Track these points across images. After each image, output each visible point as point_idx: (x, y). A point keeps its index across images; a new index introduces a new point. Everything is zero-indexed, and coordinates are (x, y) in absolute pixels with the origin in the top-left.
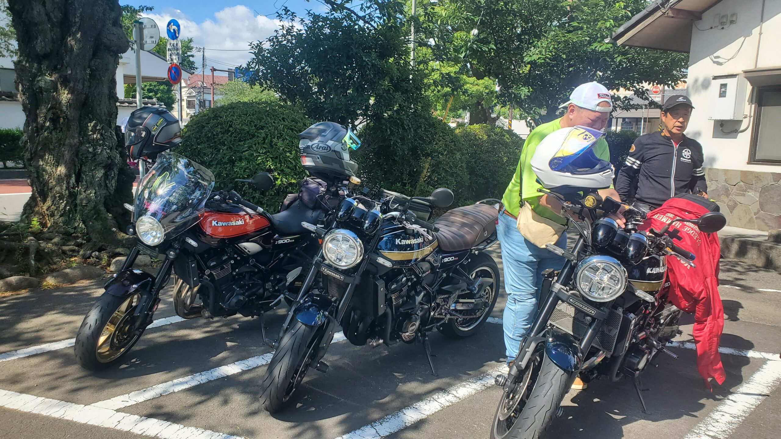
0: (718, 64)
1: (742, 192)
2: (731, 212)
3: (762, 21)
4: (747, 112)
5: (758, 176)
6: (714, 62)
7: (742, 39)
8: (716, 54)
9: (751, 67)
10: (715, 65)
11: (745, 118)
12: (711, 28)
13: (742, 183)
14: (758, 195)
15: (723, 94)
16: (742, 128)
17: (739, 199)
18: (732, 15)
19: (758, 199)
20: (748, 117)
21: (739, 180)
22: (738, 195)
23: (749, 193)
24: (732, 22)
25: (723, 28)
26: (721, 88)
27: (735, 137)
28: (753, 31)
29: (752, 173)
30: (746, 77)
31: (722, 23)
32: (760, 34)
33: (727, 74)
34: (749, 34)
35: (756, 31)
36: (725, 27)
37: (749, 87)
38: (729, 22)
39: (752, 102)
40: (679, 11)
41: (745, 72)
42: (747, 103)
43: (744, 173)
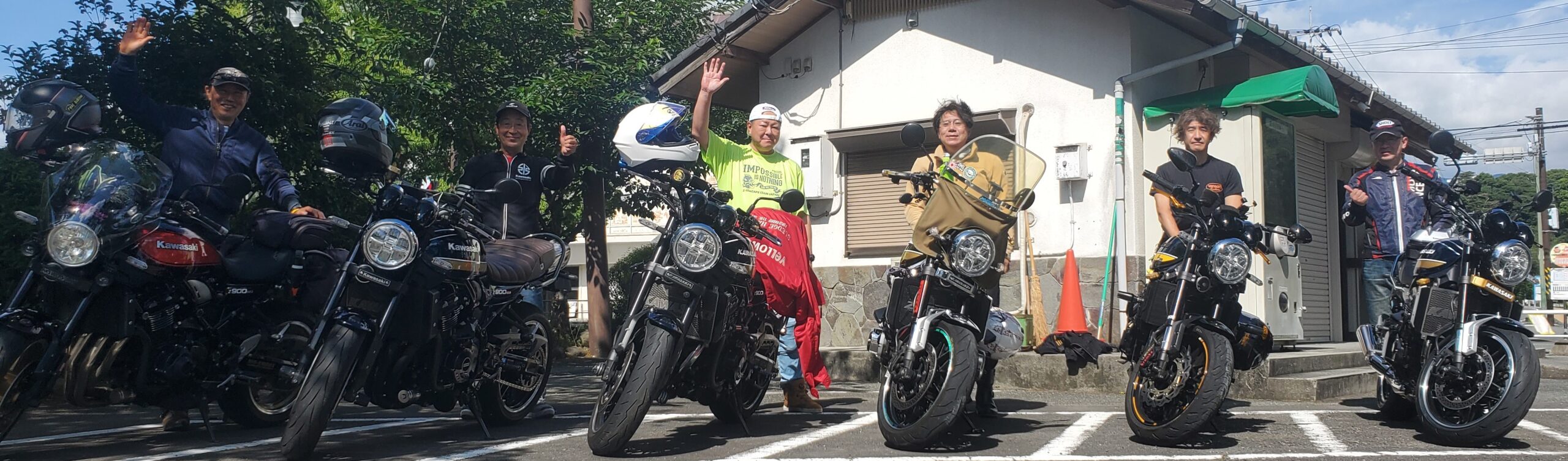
0: (795, 124)
1: (842, 297)
2: (832, 327)
3: (841, 68)
4: (837, 188)
5: (858, 272)
6: (791, 121)
7: (820, 90)
8: (791, 111)
9: (836, 128)
10: (792, 125)
11: (835, 195)
12: (783, 76)
13: (841, 284)
14: (862, 298)
15: (805, 163)
16: (833, 209)
17: (840, 306)
18: (807, 60)
19: (861, 304)
20: (839, 195)
21: (837, 280)
22: (838, 301)
23: (851, 297)
24: (807, 69)
25: (797, 77)
26: (802, 156)
27: (827, 222)
28: (832, 80)
29: (851, 268)
30: (830, 140)
31: (795, 71)
32: (841, 85)
33: (807, 136)
34: (826, 85)
35: (835, 81)
36: (799, 75)
37: (836, 154)
38: (803, 69)
39: (841, 173)
40: (739, 50)
41: (829, 133)
42: (835, 175)
43: (842, 271)
